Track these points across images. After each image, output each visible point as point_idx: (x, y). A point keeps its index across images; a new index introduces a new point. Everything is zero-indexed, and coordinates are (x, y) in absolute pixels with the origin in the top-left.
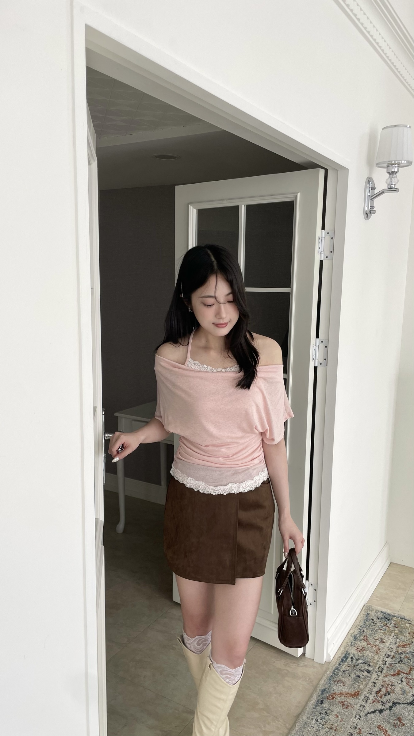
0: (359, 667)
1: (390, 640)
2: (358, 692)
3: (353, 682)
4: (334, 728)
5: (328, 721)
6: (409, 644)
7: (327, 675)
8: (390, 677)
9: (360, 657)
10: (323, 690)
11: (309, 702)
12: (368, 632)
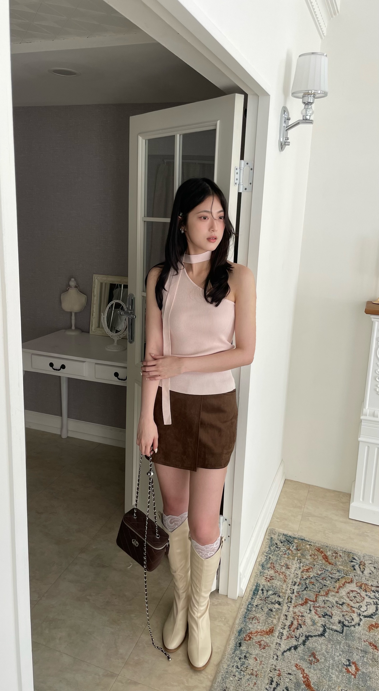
0: (270, 599)
1: (294, 565)
2: (272, 629)
3: (266, 617)
4: (255, 674)
5: (249, 667)
6: (311, 568)
7: (242, 612)
8: (299, 606)
9: (269, 588)
10: (240, 630)
11: (227, 647)
12: (274, 558)
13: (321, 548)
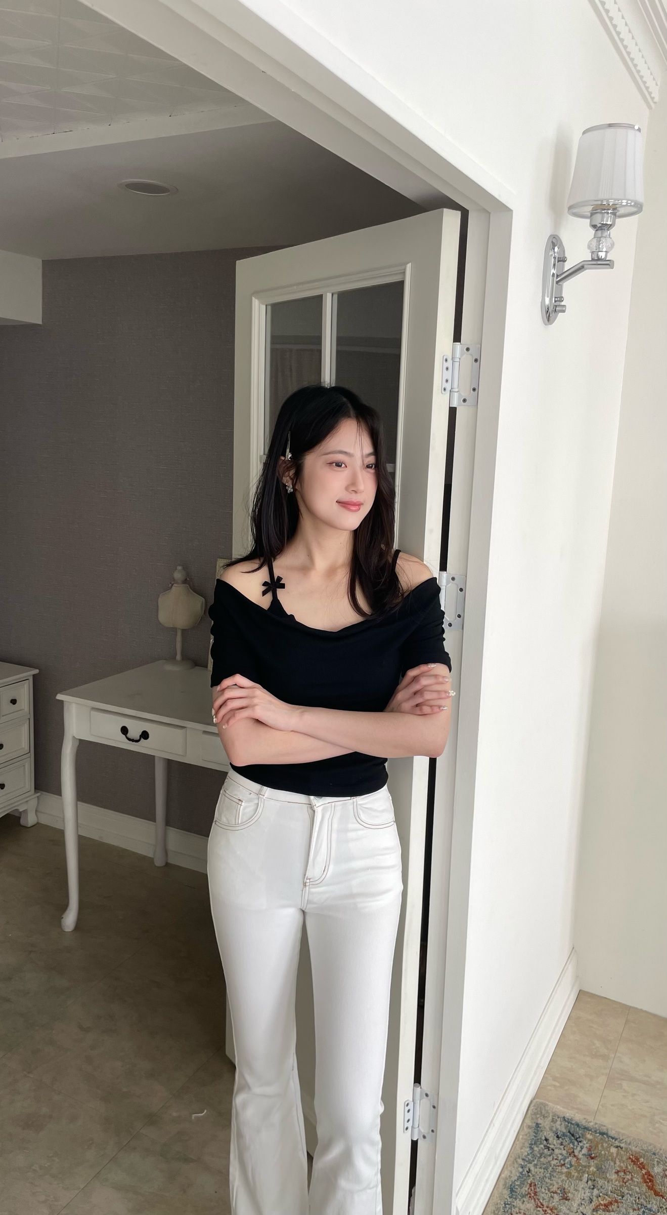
1: (580, 1193)
6: (616, 1201)
12: (537, 1172)
13: (641, 1157)
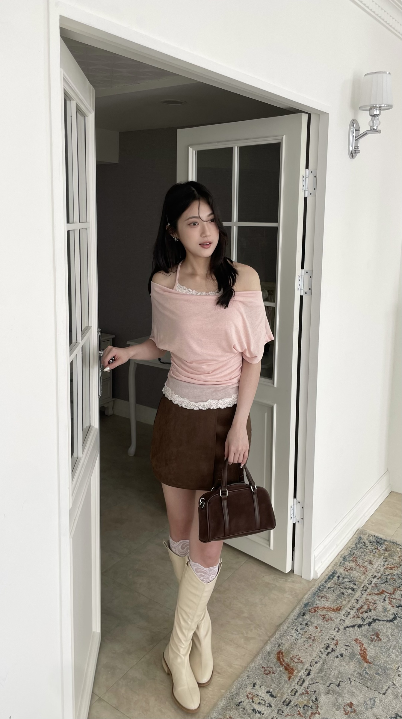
0: (345, 585)
1: (378, 563)
2: (340, 607)
3: (337, 598)
4: (313, 638)
5: (308, 632)
6: (397, 567)
7: (312, 590)
8: (374, 595)
9: (347, 576)
10: (306, 603)
11: (291, 614)
12: (358, 554)
